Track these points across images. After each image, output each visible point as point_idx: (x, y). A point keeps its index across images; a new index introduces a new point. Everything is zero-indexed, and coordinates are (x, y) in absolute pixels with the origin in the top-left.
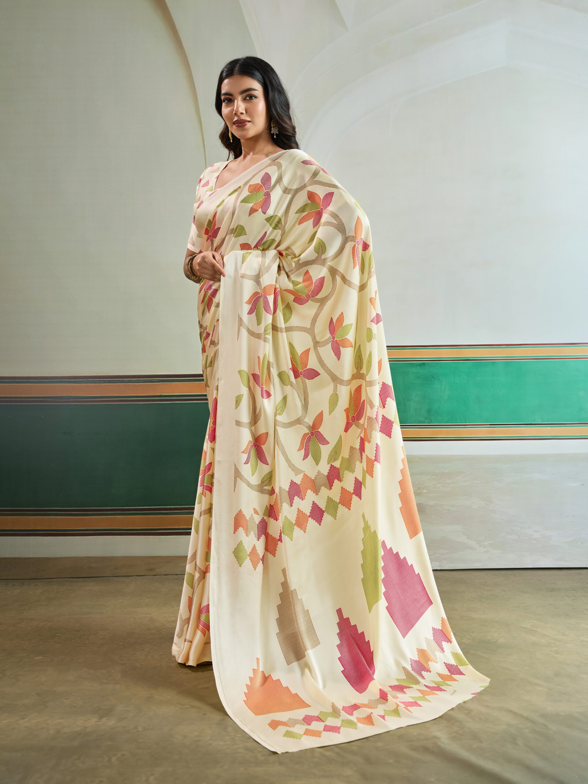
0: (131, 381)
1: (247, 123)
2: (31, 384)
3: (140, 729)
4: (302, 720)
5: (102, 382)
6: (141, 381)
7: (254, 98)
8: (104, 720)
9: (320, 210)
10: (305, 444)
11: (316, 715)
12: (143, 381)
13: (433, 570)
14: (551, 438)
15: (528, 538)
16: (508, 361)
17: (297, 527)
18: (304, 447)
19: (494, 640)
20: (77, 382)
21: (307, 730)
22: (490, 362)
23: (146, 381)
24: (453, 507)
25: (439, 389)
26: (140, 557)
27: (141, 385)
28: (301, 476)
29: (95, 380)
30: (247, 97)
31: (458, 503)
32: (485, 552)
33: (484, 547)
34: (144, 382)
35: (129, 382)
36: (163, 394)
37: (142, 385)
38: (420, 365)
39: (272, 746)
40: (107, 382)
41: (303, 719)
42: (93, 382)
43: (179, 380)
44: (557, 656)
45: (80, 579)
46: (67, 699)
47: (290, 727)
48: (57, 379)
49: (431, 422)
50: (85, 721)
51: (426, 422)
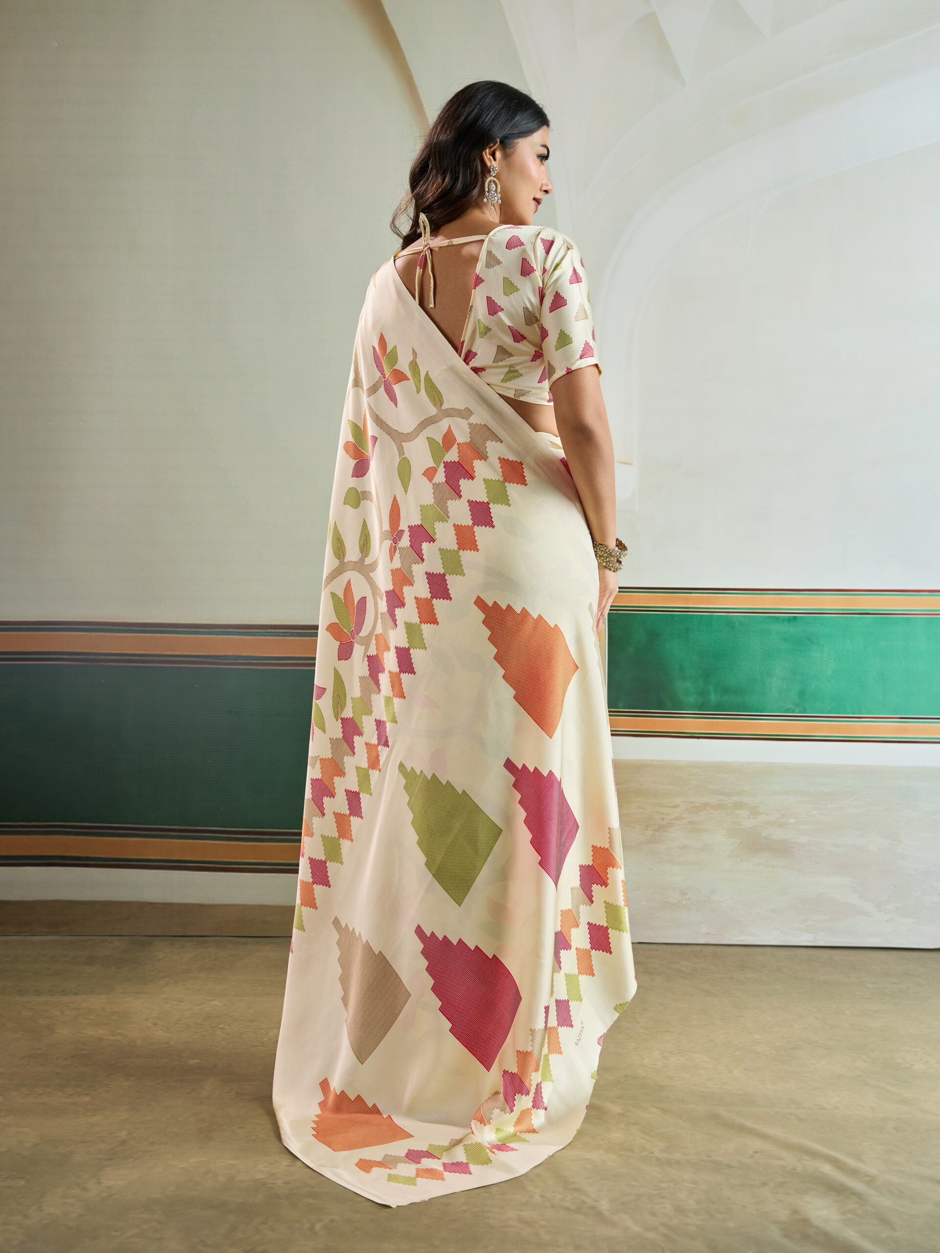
2: (179, 636)
4: (405, 1158)
5: (288, 634)
11: (425, 1149)
20: (250, 634)
21: (418, 1170)
22: (903, 617)
24: (837, 847)
25: (819, 660)
29: (277, 631)
31: (845, 841)
32: (887, 921)
33: (886, 913)
38: (789, 620)
39: (377, 1197)
40: (296, 634)
41: (407, 1156)
42: (275, 634)
45: (249, 940)
47: (390, 1169)
49: (805, 710)
50: (271, 1164)
51: (797, 711)
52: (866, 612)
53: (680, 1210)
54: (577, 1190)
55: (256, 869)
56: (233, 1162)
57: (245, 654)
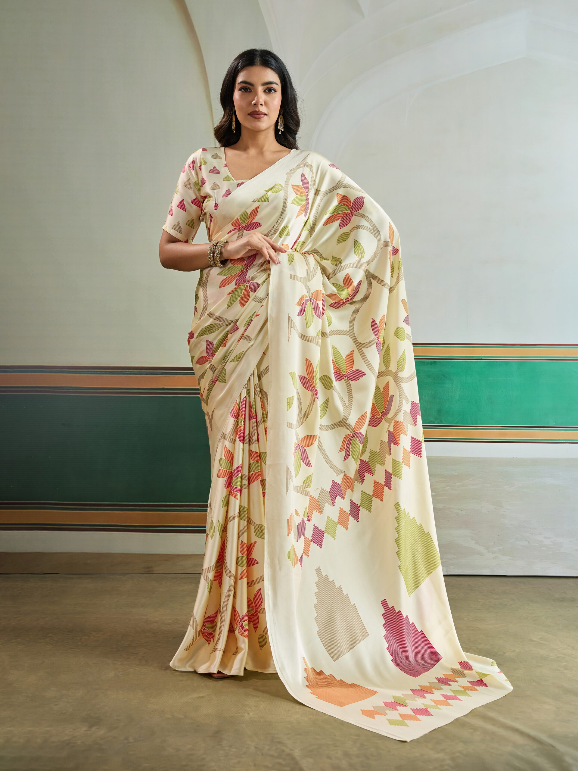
0: (133, 373)
1: (263, 116)
3: (131, 740)
5: (103, 373)
6: (143, 373)
7: (273, 91)
8: (94, 729)
9: (349, 212)
10: (346, 445)
12: (145, 373)
13: (444, 576)
14: (565, 442)
15: (538, 544)
16: (522, 361)
17: (340, 525)
18: (345, 448)
19: (501, 653)
22: (504, 362)
23: (148, 373)
24: (462, 510)
25: (450, 389)
26: (137, 554)
27: (143, 377)
28: (341, 476)
29: (96, 370)
30: (266, 90)
31: (466, 507)
32: (494, 558)
33: (493, 553)
34: (147, 374)
35: (131, 373)
36: (165, 387)
37: (145, 377)
38: (431, 363)
42: (94, 372)
43: (182, 373)
44: (566, 671)
46: (56, 705)
48: (58, 369)
49: (441, 422)
50: (74, 730)
51: (436, 423)
52: (481, 358)
53: (346, 755)
54: (279, 742)
55: (80, 528)
56: (47, 729)
57: (74, 386)
